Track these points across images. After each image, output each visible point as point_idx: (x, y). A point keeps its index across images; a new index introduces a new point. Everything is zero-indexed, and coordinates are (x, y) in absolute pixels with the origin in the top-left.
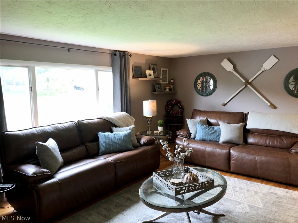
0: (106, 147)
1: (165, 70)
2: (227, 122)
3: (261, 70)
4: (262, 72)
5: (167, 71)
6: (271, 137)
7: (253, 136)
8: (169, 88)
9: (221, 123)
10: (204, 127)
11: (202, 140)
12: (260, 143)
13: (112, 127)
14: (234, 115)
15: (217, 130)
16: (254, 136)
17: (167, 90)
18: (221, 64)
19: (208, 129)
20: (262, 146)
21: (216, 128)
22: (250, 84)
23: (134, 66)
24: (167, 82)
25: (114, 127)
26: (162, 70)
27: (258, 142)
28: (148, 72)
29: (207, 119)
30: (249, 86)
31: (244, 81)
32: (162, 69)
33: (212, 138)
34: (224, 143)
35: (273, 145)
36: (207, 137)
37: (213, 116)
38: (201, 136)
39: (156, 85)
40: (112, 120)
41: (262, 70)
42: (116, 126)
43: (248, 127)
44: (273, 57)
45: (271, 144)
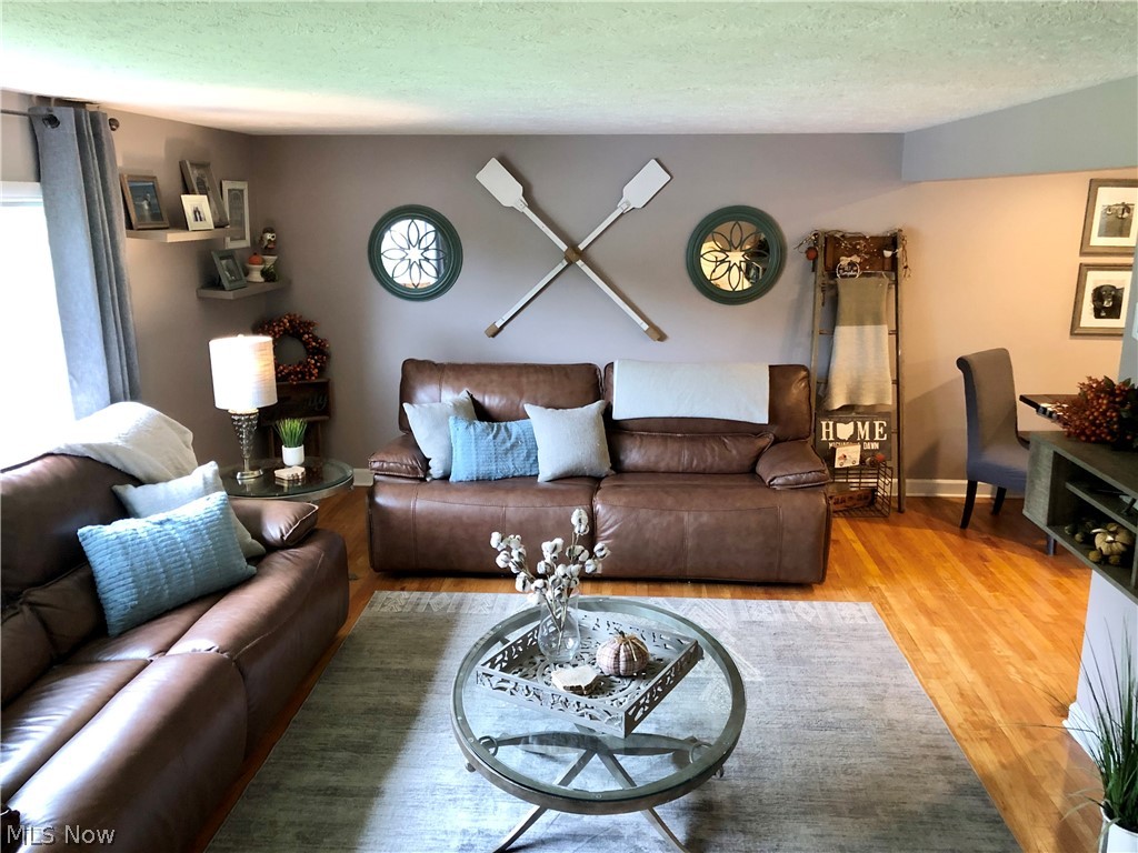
0: (138, 593)
1: (237, 187)
2: (546, 400)
3: (616, 208)
4: (622, 214)
5: (246, 193)
6: (692, 439)
7: (638, 443)
8: (262, 266)
9: (529, 409)
10: (478, 430)
11: (478, 480)
12: (662, 466)
13: (119, 488)
14: (566, 375)
15: (522, 437)
16: (642, 440)
17: (256, 276)
18: (477, 177)
19: (495, 437)
20: (669, 473)
21: (515, 427)
22: (582, 255)
23: (129, 176)
24: (246, 243)
25: (130, 487)
26: (229, 190)
27: (657, 463)
28: (190, 202)
29: (471, 396)
30: (580, 263)
31: (564, 247)
32: (227, 185)
33: (513, 465)
34: (555, 480)
35: (702, 466)
36: (494, 468)
37: (491, 382)
38: (474, 465)
39: (222, 258)
40: (115, 456)
41: (622, 207)
42: (138, 482)
43: (617, 415)
44: (653, 165)
45: (695, 462)
